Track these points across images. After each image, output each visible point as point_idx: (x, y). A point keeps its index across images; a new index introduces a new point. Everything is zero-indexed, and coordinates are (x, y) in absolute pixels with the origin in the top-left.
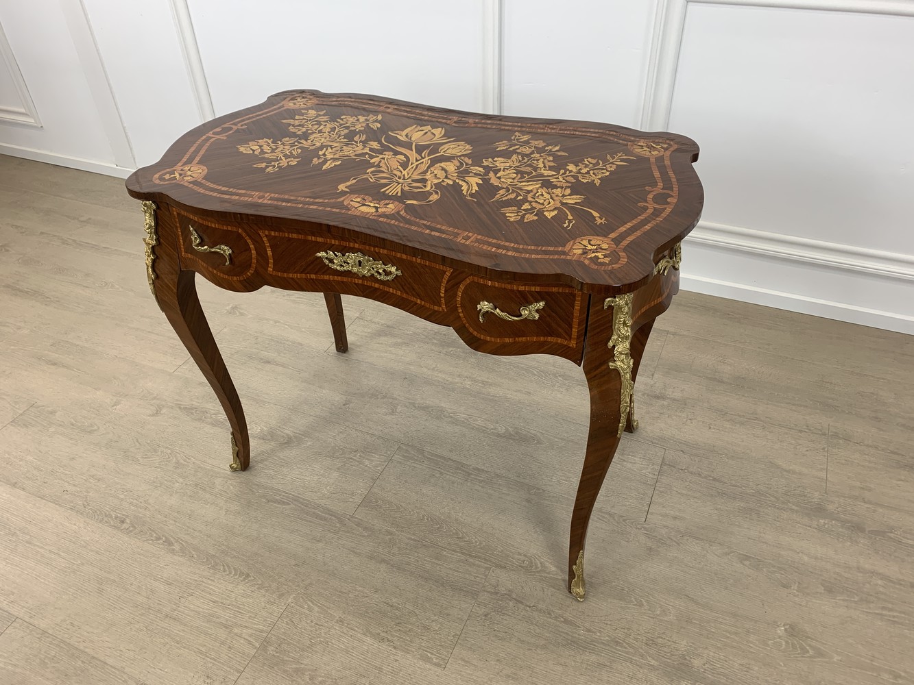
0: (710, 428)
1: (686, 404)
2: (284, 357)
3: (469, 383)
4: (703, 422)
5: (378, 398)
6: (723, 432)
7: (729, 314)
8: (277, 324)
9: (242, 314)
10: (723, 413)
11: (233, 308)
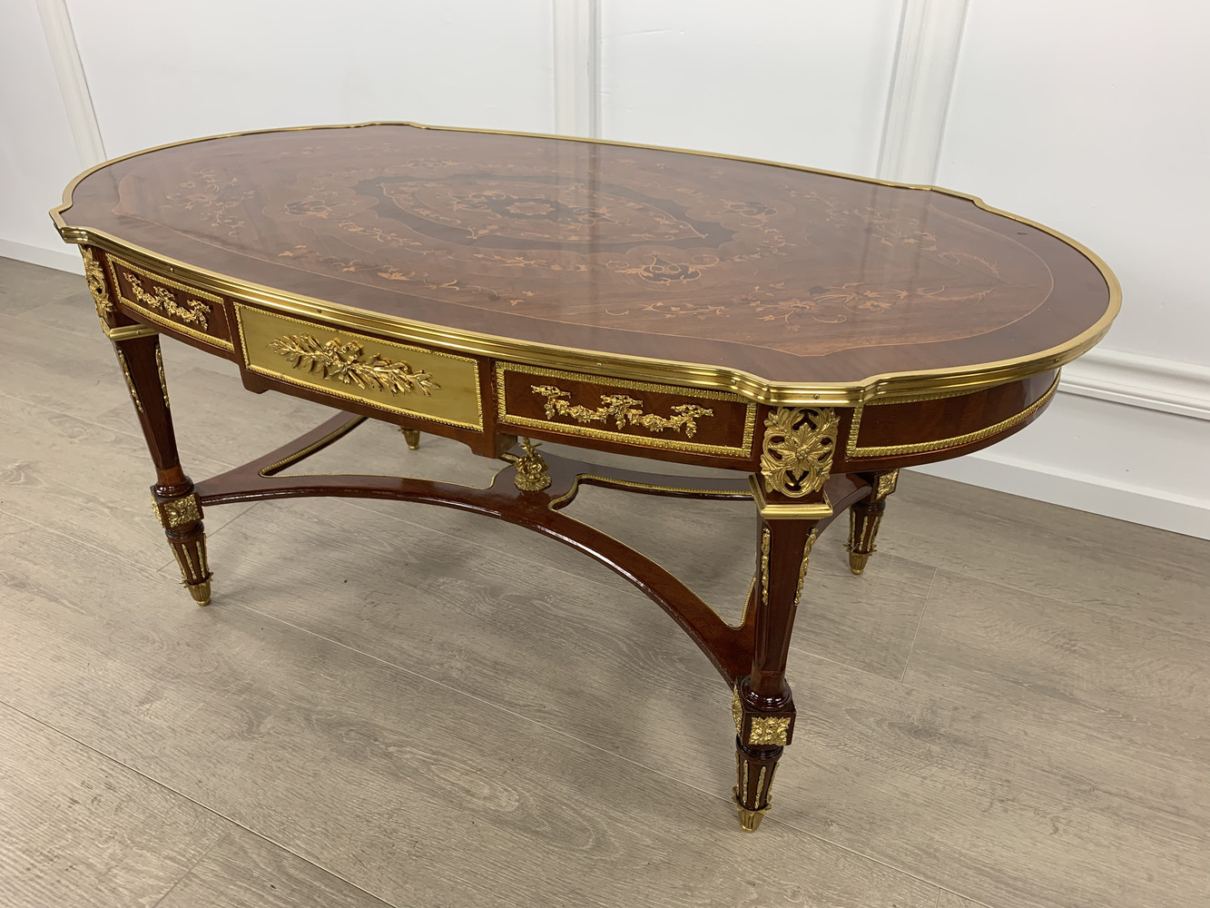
0: (1056, 830)
1: (986, 756)
4: (1036, 810)
6: (1091, 847)
10: (1084, 787)
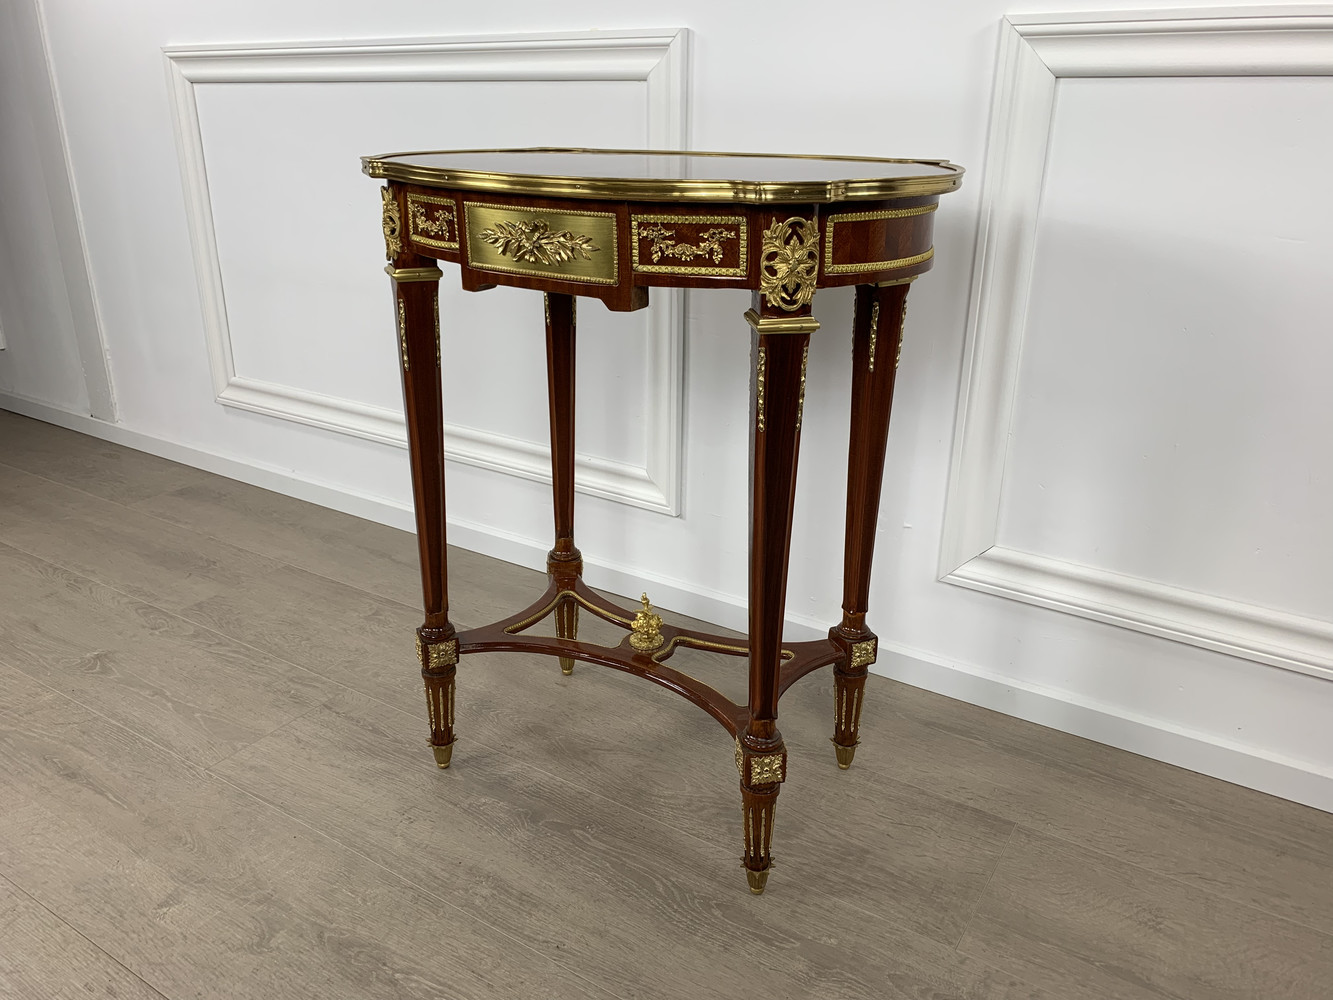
2: (116, 770)
3: (486, 892)
5: (247, 900)
7: (1172, 802)
8: (156, 697)
9: (105, 671)
11: (98, 657)
